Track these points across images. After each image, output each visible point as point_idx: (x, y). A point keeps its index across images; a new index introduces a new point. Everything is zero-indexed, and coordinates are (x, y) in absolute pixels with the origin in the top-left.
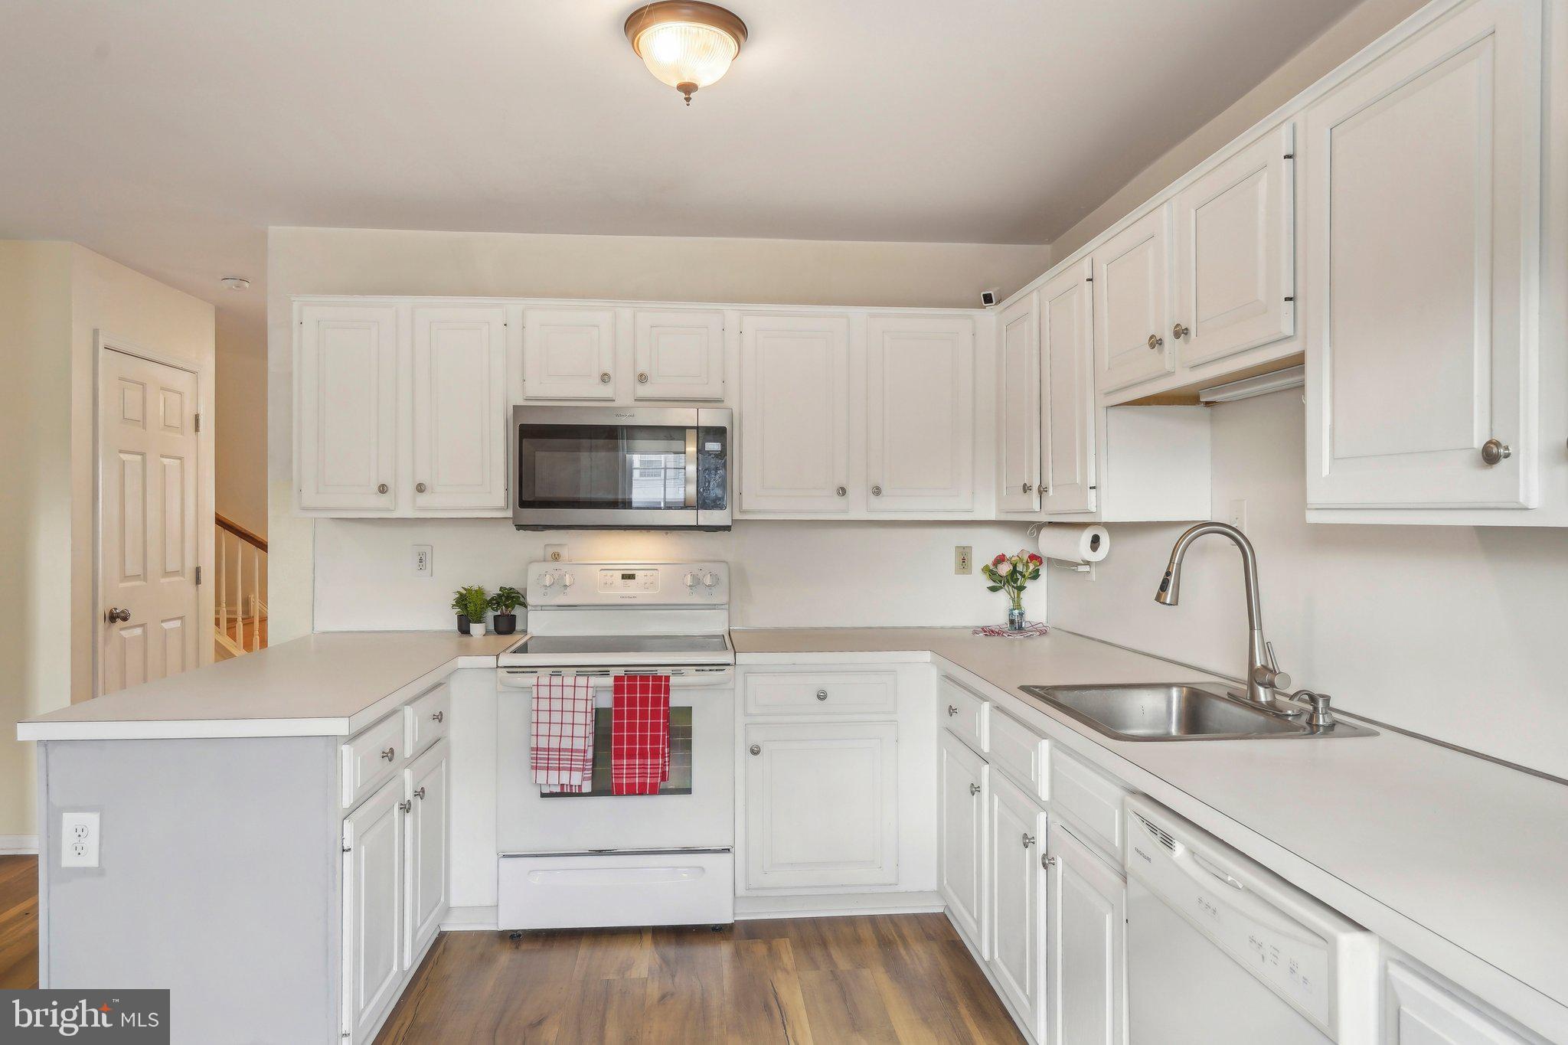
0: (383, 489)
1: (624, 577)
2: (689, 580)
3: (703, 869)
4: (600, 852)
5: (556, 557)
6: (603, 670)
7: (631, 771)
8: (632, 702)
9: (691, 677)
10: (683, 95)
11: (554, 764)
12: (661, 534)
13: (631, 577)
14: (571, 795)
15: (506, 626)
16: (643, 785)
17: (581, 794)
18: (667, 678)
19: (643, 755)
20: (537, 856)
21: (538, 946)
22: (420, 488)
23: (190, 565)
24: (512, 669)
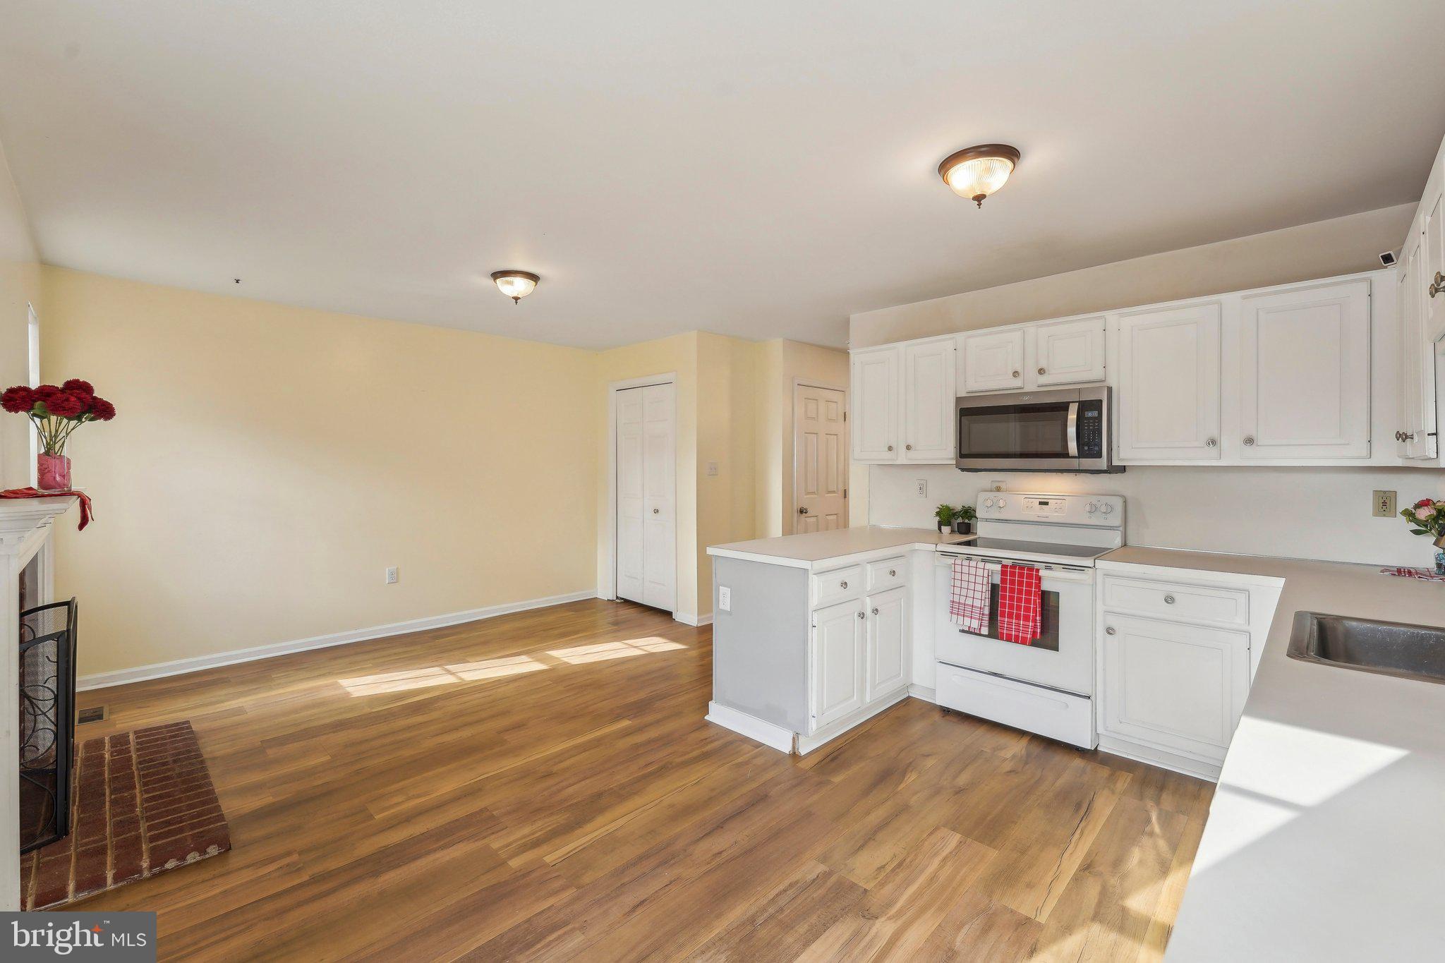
0: (890, 448)
1: (1041, 503)
2: (1088, 508)
3: (1067, 706)
4: (995, 674)
5: (998, 489)
6: (997, 560)
7: (1009, 626)
8: (1012, 582)
9: (1059, 574)
10: (977, 203)
11: (961, 612)
12: (1072, 475)
13: (1046, 504)
14: (971, 633)
15: (966, 529)
16: (1017, 637)
17: (980, 635)
18: (1038, 570)
19: (1018, 617)
20: (962, 667)
21: (955, 720)
22: (908, 448)
23: (841, 488)
24: (944, 554)
